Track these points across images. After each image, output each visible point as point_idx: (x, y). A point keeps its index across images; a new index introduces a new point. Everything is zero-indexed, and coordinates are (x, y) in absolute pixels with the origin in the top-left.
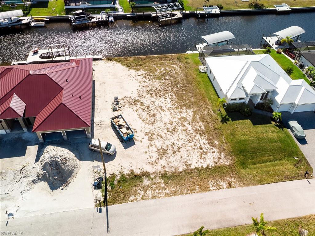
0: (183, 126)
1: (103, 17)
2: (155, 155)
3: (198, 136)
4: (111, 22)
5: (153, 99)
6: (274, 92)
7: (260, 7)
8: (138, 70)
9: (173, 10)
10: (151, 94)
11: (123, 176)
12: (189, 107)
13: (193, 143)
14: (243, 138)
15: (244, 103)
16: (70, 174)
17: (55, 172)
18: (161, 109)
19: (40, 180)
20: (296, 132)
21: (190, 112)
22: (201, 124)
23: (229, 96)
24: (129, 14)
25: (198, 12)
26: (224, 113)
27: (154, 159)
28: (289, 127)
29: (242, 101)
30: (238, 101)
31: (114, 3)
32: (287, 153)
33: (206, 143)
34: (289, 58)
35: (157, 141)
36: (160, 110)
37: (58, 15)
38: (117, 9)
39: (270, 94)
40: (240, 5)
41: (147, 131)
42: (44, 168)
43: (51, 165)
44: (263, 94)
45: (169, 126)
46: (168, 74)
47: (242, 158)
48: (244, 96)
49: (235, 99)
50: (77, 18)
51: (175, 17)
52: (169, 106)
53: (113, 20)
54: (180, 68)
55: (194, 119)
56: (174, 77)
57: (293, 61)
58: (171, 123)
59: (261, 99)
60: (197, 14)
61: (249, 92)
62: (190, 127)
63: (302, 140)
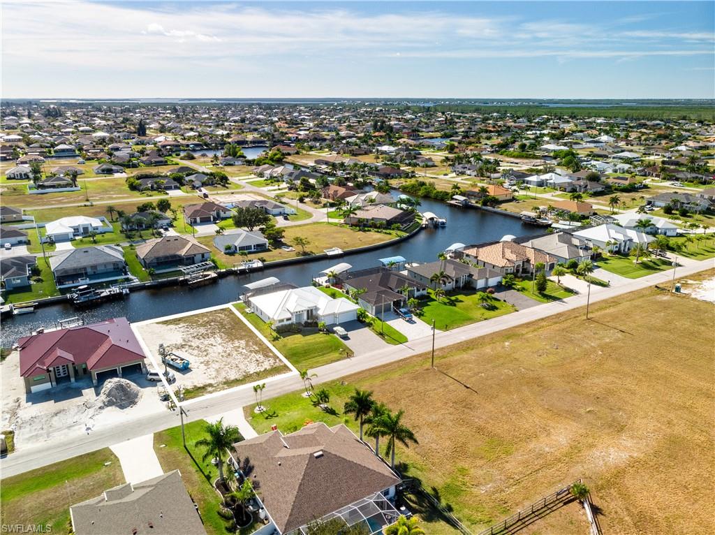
0: (237, 351)
1: (115, 290)
2: (214, 374)
3: (253, 354)
4: (127, 294)
5: (201, 341)
6: (317, 309)
7: (309, 254)
8: (179, 324)
9: (205, 270)
10: (198, 338)
11: (187, 390)
12: (241, 339)
13: (249, 360)
14: (293, 346)
15: (292, 324)
16: (136, 395)
17: (122, 394)
18: (212, 345)
19: (107, 406)
20: (339, 333)
21: (243, 342)
22: (254, 347)
23: (276, 318)
24: (148, 283)
25: (236, 269)
26: (275, 334)
27: (213, 376)
28: (334, 332)
29: (289, 322)
30: (286, 323)
31: (126, 274)
32: (333, 348)
33: (262, 356)
34: (337, 289)
35: (213, 365)
36: (210, 346)
37: (49, 297)
38: (132, 280)
39: (314, 312)
40: (286, 255)
41: (202, 361)
42: (108, 395)
43: (117, 389)
44: (308, 311)
45: (223, 354)
46: (212, 321)
47: (295, 358)
48: (289, 316)
49: (282, 321)
50: (82, 295)
51: (210, 277)
52: (220, 342)
53: (128, 292)
54: (225, 315)
55: (247, 345)
56: (220, 322)
57: (341, 291)
58: (225, 352)
59: (308, 319)
60: (235, 271)
61: (292, 311)
62: (244, 351)
63: (345, 338)
